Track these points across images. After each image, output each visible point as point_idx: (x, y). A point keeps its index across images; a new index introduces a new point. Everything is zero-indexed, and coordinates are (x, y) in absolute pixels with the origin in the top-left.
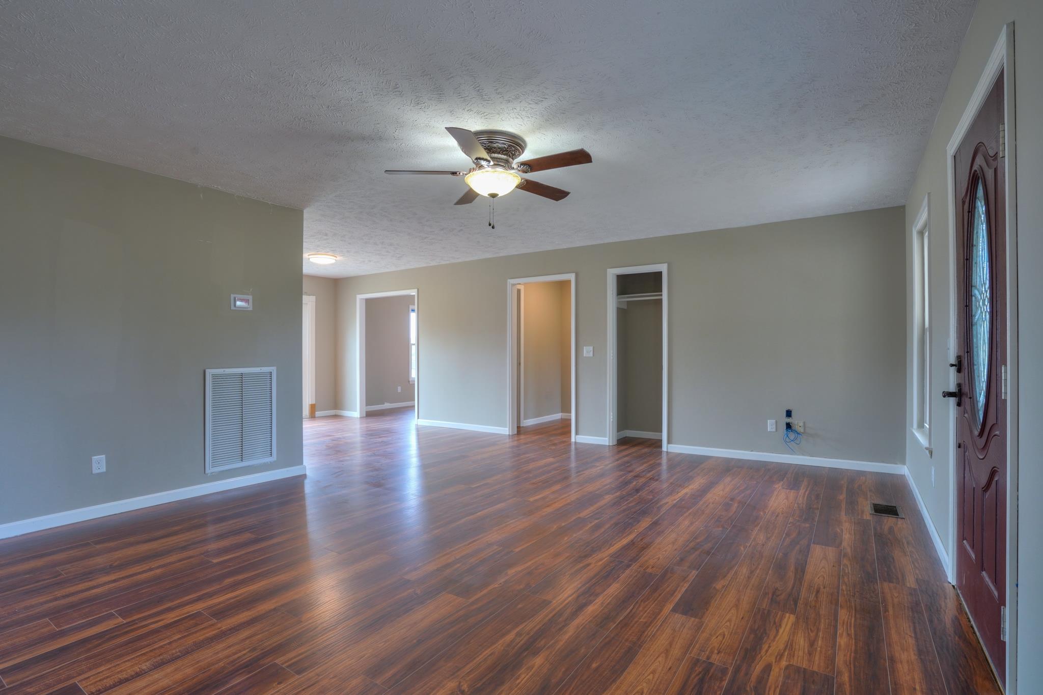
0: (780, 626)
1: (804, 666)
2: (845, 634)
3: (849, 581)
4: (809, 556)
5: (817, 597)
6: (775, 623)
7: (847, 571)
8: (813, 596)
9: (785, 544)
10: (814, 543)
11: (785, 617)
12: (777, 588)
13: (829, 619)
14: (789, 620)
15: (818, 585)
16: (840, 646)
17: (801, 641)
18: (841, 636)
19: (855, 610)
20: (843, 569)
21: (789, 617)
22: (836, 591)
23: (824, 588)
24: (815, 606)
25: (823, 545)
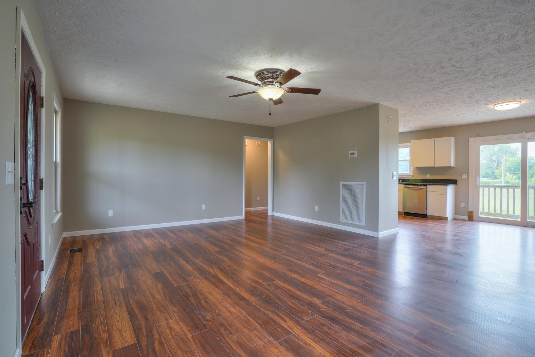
0: (124, 283)
1: (110, 277)
2: (98, 291)
3: (100, 319)
4: (132, 327)
5: (115, 300)
6: (126, 283)
7: (102, 326)
8: (117, 299)
9: (155, 330)
10: (135, 344)
11: (124, 286)
12: (135, 296)
13: (106, 293)
14: (122, 286)
15: (117, 307)
16: (100, 286)
17: (114, 282)
18: (100, 289)
19: (95, 302)
20: (105, 327)
21: (122, 287)
22: (106, 308)
23: (113, 307)
24: (114, 295)
25: (128, 346)
